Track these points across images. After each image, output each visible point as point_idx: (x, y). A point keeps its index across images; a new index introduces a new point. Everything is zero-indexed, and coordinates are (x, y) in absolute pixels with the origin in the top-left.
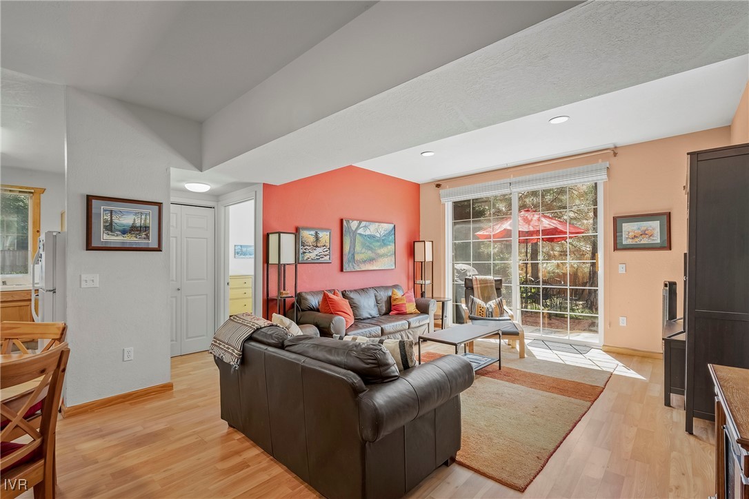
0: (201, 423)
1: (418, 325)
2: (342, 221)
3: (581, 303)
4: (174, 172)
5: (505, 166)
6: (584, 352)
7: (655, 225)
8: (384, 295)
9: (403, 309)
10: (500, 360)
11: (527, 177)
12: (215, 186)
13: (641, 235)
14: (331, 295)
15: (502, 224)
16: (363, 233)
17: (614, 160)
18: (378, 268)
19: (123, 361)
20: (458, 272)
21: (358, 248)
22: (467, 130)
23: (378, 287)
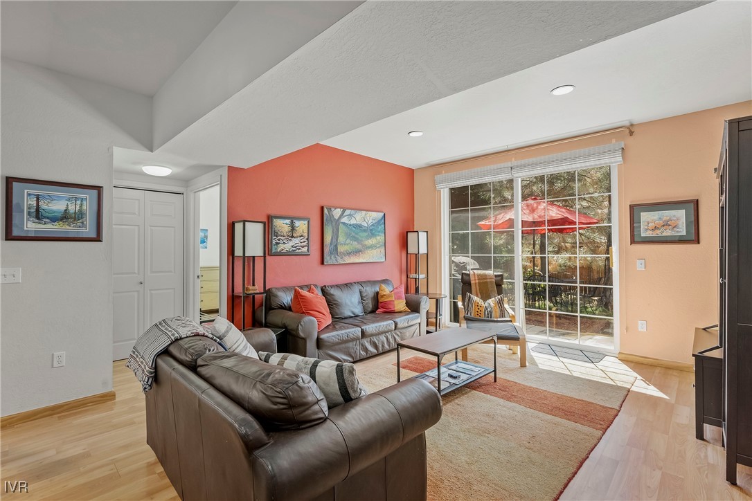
0: (126, 447)
1: (407, 325)
2: (322, 208)
3: (596, 298)
4: (117, 151)
5: (505, 148)
6: (597, 360)
7: (680, 215)
8: (370, 291)
9: (391, 306)
10: (495, 371)
11: (531, 160)
12: (177, 170)
13: (663, 226)
14: (304, 292)
15: (506, 213)
16: (347, 222)
17: (630, 140)
18: (364, 261)
19: (52, 367)
20: (457, 265)
21: (341, 239)
22: (440, 96)
23: (365, 282)
